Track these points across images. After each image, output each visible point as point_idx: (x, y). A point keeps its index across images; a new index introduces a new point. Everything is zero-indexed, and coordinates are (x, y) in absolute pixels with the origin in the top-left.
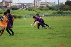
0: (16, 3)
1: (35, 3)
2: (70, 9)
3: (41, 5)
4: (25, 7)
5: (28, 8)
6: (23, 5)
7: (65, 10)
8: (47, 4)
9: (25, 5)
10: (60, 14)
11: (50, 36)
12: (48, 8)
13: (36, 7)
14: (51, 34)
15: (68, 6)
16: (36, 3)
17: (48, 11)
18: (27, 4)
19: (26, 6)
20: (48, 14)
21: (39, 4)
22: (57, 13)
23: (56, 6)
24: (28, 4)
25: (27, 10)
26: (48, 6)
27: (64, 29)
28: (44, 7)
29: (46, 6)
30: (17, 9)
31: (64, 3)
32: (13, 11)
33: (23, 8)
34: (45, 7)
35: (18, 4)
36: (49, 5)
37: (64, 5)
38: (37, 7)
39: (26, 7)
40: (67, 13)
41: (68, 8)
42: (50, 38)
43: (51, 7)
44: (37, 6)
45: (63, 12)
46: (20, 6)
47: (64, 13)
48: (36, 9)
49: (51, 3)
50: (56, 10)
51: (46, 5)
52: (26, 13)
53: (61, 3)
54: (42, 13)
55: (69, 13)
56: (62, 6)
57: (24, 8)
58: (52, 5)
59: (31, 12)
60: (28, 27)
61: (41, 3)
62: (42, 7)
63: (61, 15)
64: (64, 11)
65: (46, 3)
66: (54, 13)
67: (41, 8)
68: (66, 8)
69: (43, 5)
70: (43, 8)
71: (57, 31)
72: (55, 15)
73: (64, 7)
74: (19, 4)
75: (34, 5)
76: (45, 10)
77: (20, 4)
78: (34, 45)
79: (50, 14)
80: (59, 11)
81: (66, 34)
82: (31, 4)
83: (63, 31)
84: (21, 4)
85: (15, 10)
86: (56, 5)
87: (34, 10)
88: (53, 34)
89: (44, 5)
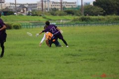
0: (11, 3)
1: (42, 4)
2: (101, 13)
3: (53, 7)
4: (25, 9)
5: (31, 11)
6: (22, 6)
7: (93, 15)
8: (63, 5)
9: (27, 6)
10: (84, 22)
11: (69, 59)
12: (65, 11)
13: (44, 11)
14: (69, 55)
15: (98, 9)
16: (44, 3)
17: (65, 17)
18: (29, 5)
19: (27, 8)
20: (64, 22)
21: (50, 5)
22: (80, 20)
23: (78, 8)
24: (31, 4)
25: (29, 14)
26: (64, 8)
27: (92, 47)
28: (58, 10)
29: (61, 8)
30: (11, 13)
31: (92, 4)
32: (5, 16)
33: (22, 11)
34: (60, 10)
35: (14, 6)
36: (66, 7)
37: (91, 7)
38: (47, 11)
39: (27, 10)
40: (97, 21)
41: (98, 12)
42: (67, 63)
43: (70, 9)
44: (47, 9)
45: (89, 19)
46: (18, 9)
47: (92, 20)
48: (45, 13)
49: (69, 3)
50: (77, 15)
51: (61, 6)
52: (29, 21)
53: (86, 4)
54: (55, 20)
55: (100, 20)
56: (89, 9)
57: (24, 11)
58: (71, 7)
59: (36, 18)
60: (31, 44)
61: (53, 2)
62: (55, 10)
63: (87, 24)
64: (91, 17)
65: (61, 3)
66: (75, 20)
67: (53, 12)
68: (95, 11)
69: (56, 7)
70: (57, 12)
71: (80, 51)
72: (77, 24)
73: (92, 10)
74: (15, 4)
75: (40, 7)
76: (60, 15)
77: (17, 6)
78: (41, 74)
79: (68, 21)
80: (83, 16)
81: (95, 56)
82: (36, 4)
83: (90, 50)
84: (19, 6)
85: (9, 15)
86: (79, 6)
87: (41, 16)
88: (73, 56)
89: (58, 7)
